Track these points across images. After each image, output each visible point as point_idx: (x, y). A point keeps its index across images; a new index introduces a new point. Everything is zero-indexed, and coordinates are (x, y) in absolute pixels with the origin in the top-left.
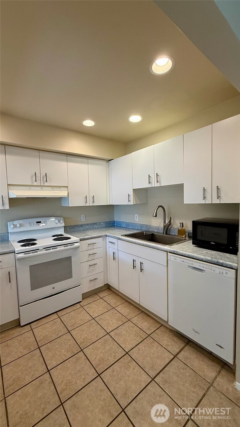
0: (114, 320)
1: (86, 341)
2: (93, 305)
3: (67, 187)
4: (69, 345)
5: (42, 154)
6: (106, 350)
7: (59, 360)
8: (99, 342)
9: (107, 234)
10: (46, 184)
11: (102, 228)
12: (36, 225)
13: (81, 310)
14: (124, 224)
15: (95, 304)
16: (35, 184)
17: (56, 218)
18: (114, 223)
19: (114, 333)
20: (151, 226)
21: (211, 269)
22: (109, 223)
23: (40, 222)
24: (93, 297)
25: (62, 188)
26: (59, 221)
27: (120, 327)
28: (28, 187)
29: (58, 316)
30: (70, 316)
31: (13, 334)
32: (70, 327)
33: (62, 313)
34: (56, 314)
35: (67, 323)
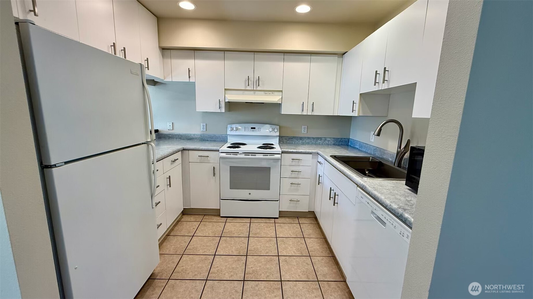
0: (294, 248)
1: (255, 251)
2: (286, 227)
3: (282, 91)
4: (241, 246)
5: (257, 55)
6: (265, 267)
7: (226, 252)
8: (265, 257)
9: (319, 152)
10: (259, 88)
11: (328, 145)
12: (250, 130)
13: (272, 225)
14: (357, 143)
15: (289, 226)
16: (248, 88)
17: (271, 125)
18: (349, 141)
19: (284, 259)
20: (386, 152)
21: (392, 224)
22: (340, 140)
23: (254, 128)
24: (292, 219)
25: (276, 93)
26: (273, 130)
27: (294, 257)
28: (241, 92)
29: (250, 221)
30: (259, 226)
31: (213, 219)
32: (253, 234)
33: (255, 221)
34: (250, 219)
35: (252, 230)
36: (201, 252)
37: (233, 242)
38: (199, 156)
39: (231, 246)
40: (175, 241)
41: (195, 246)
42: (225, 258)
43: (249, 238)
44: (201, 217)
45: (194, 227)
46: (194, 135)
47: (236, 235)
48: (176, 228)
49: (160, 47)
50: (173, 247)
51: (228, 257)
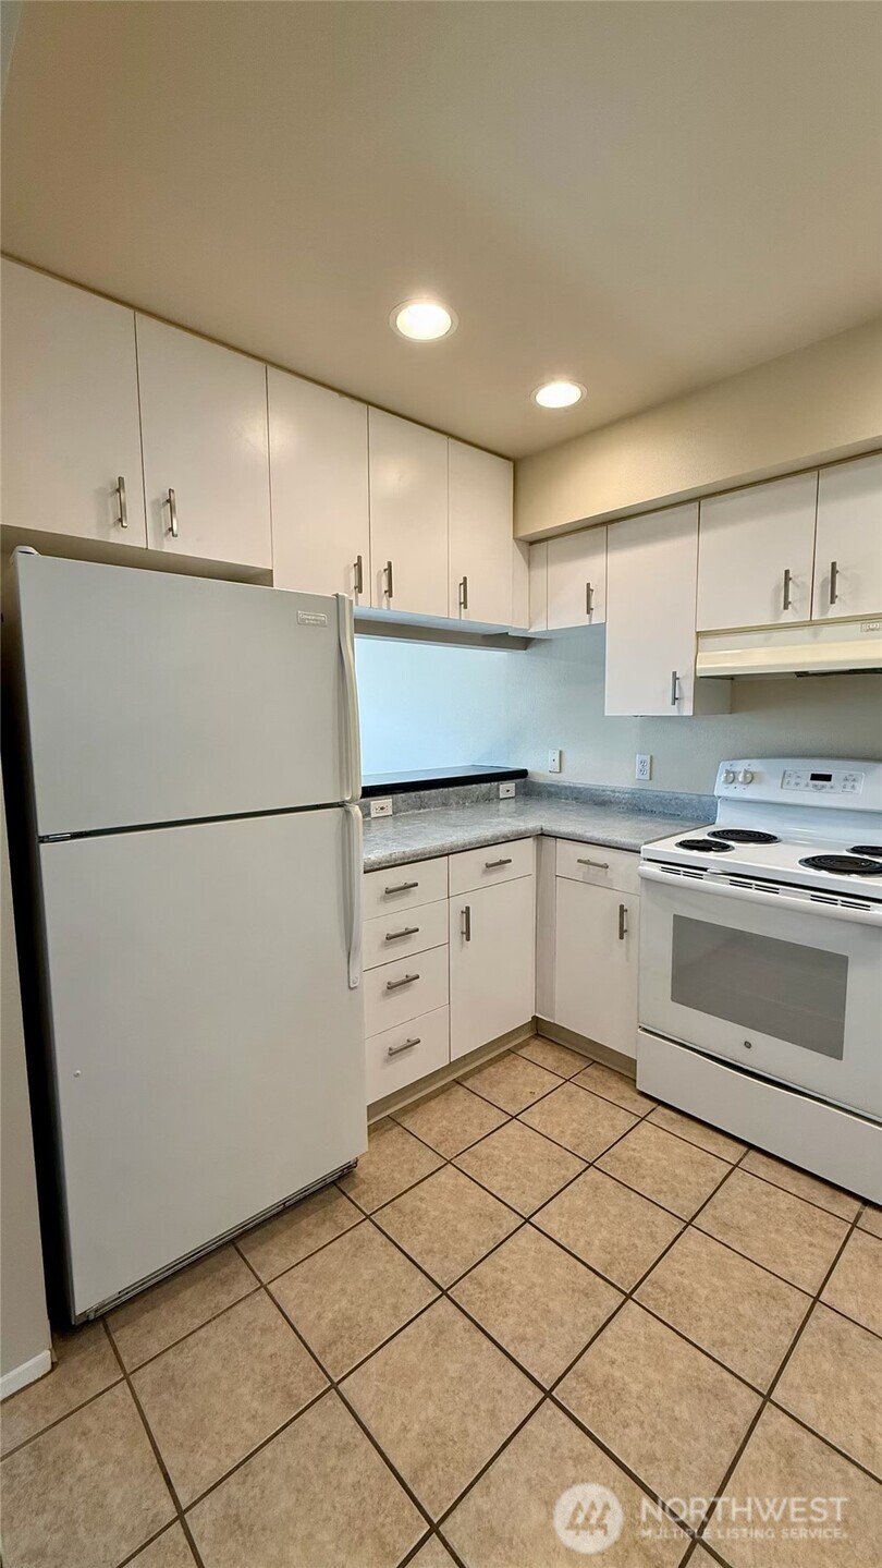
10: (832, 613)
12: (806, 786)
16: (788, 617)
23: (826, 778)
29: (741, 1160)
30: (766, 1199)
31: (609, 1088)
32: (714, 1218)
33: (761, 1167)
34: (745, 1149)
35: (723, 1202)
36: (495, 1184)
37: (614, 1211)
38: (579, 861)
39: (602, 1220)
40: (458, 1108)
41: (496, 1152)
42: (549, 1253)
43: (685, 1228)
44: (579, 1064)
45: (537, 1090)
46: (614, 791)
47: (645, 1186)
48: (492, 1069)
49: (520, 540)
50: (444, 1122)
51: (563, 1258)
